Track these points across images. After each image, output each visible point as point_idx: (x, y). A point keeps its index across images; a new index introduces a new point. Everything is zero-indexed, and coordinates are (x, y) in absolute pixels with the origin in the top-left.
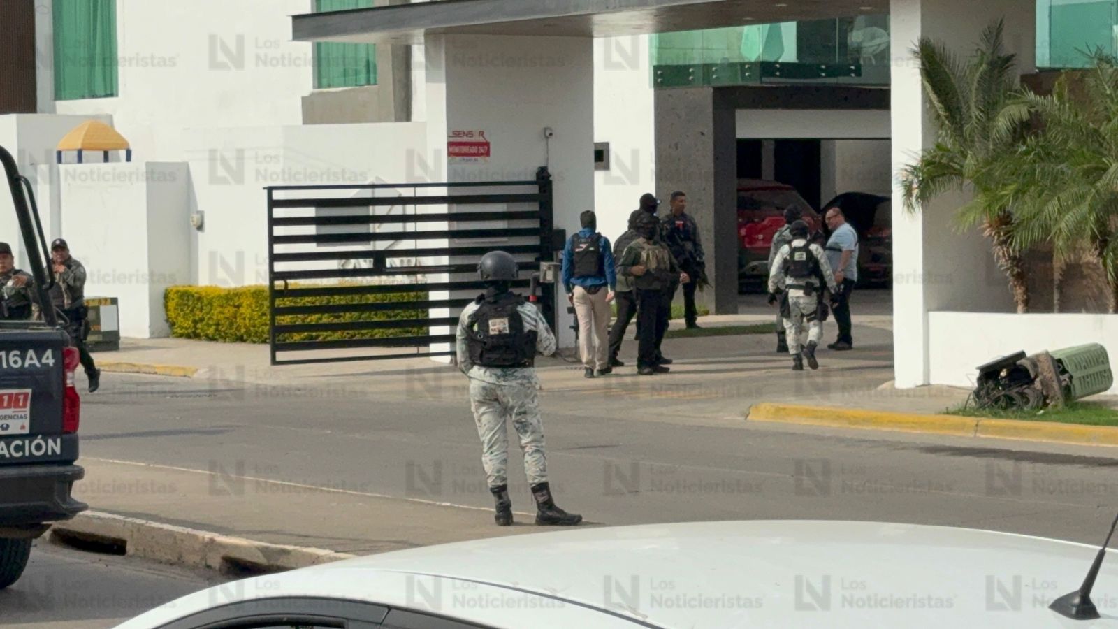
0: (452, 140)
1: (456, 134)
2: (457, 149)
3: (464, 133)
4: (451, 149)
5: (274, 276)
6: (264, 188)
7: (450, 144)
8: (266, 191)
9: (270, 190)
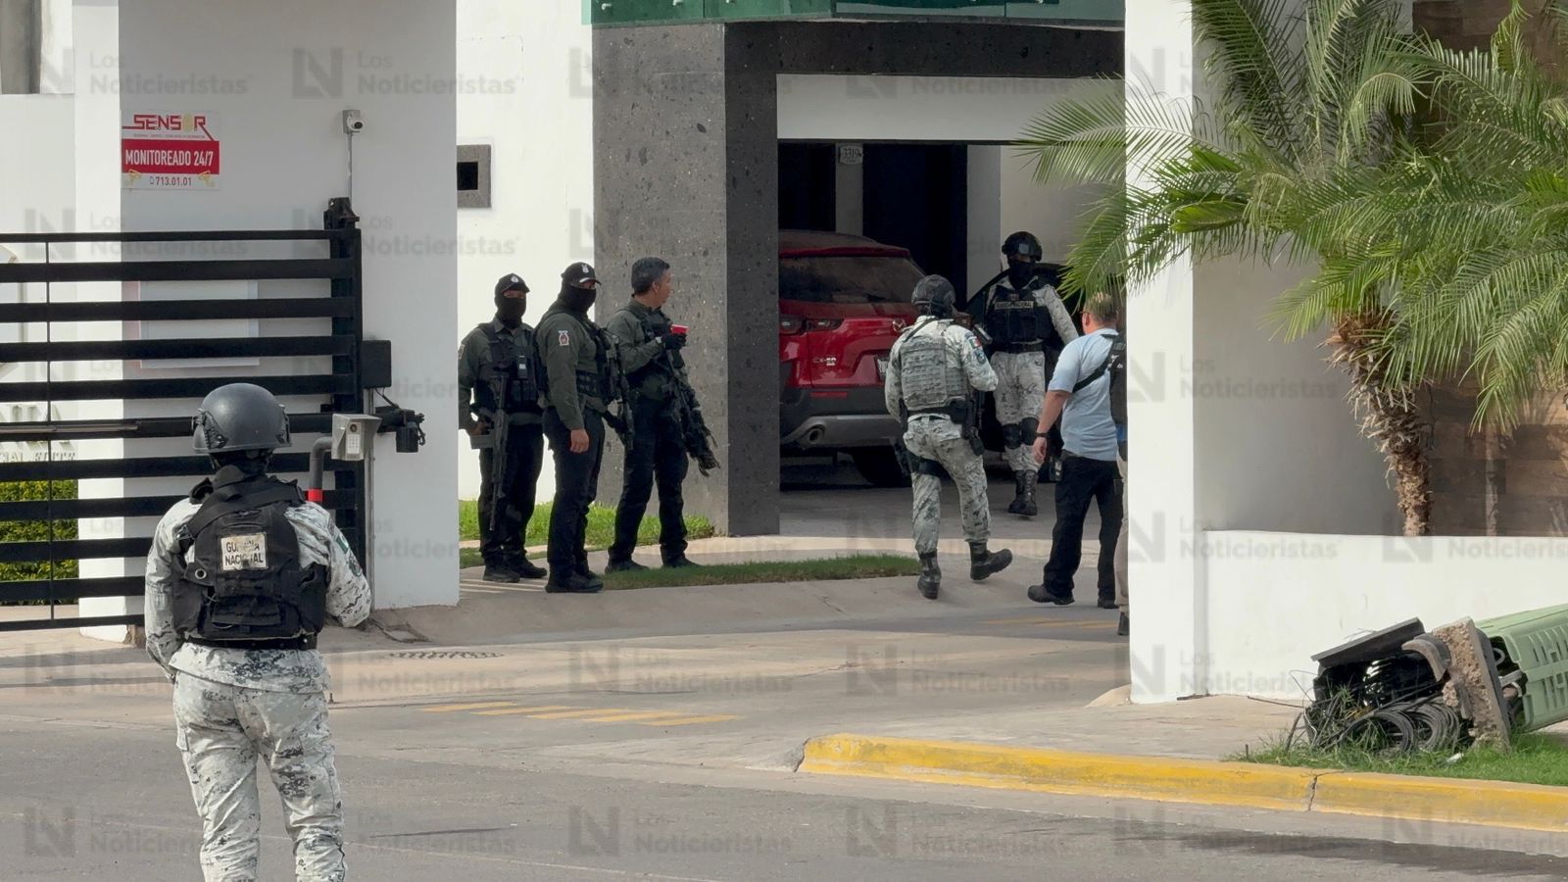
0: (132, 135)
1: (142, 121)
2: (143, 157)
3: (160, 119)
4: (130, 157)
7: (128, 145)
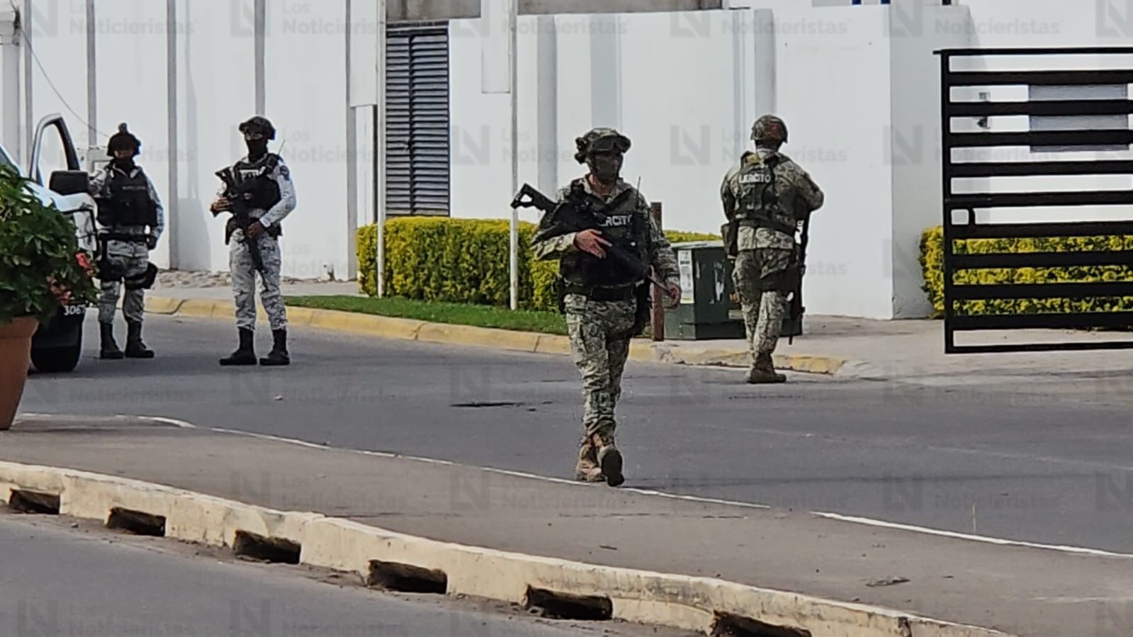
5: (951, 202)
6: (936, 53)
8: (939, 57)
9: (945, 55)
